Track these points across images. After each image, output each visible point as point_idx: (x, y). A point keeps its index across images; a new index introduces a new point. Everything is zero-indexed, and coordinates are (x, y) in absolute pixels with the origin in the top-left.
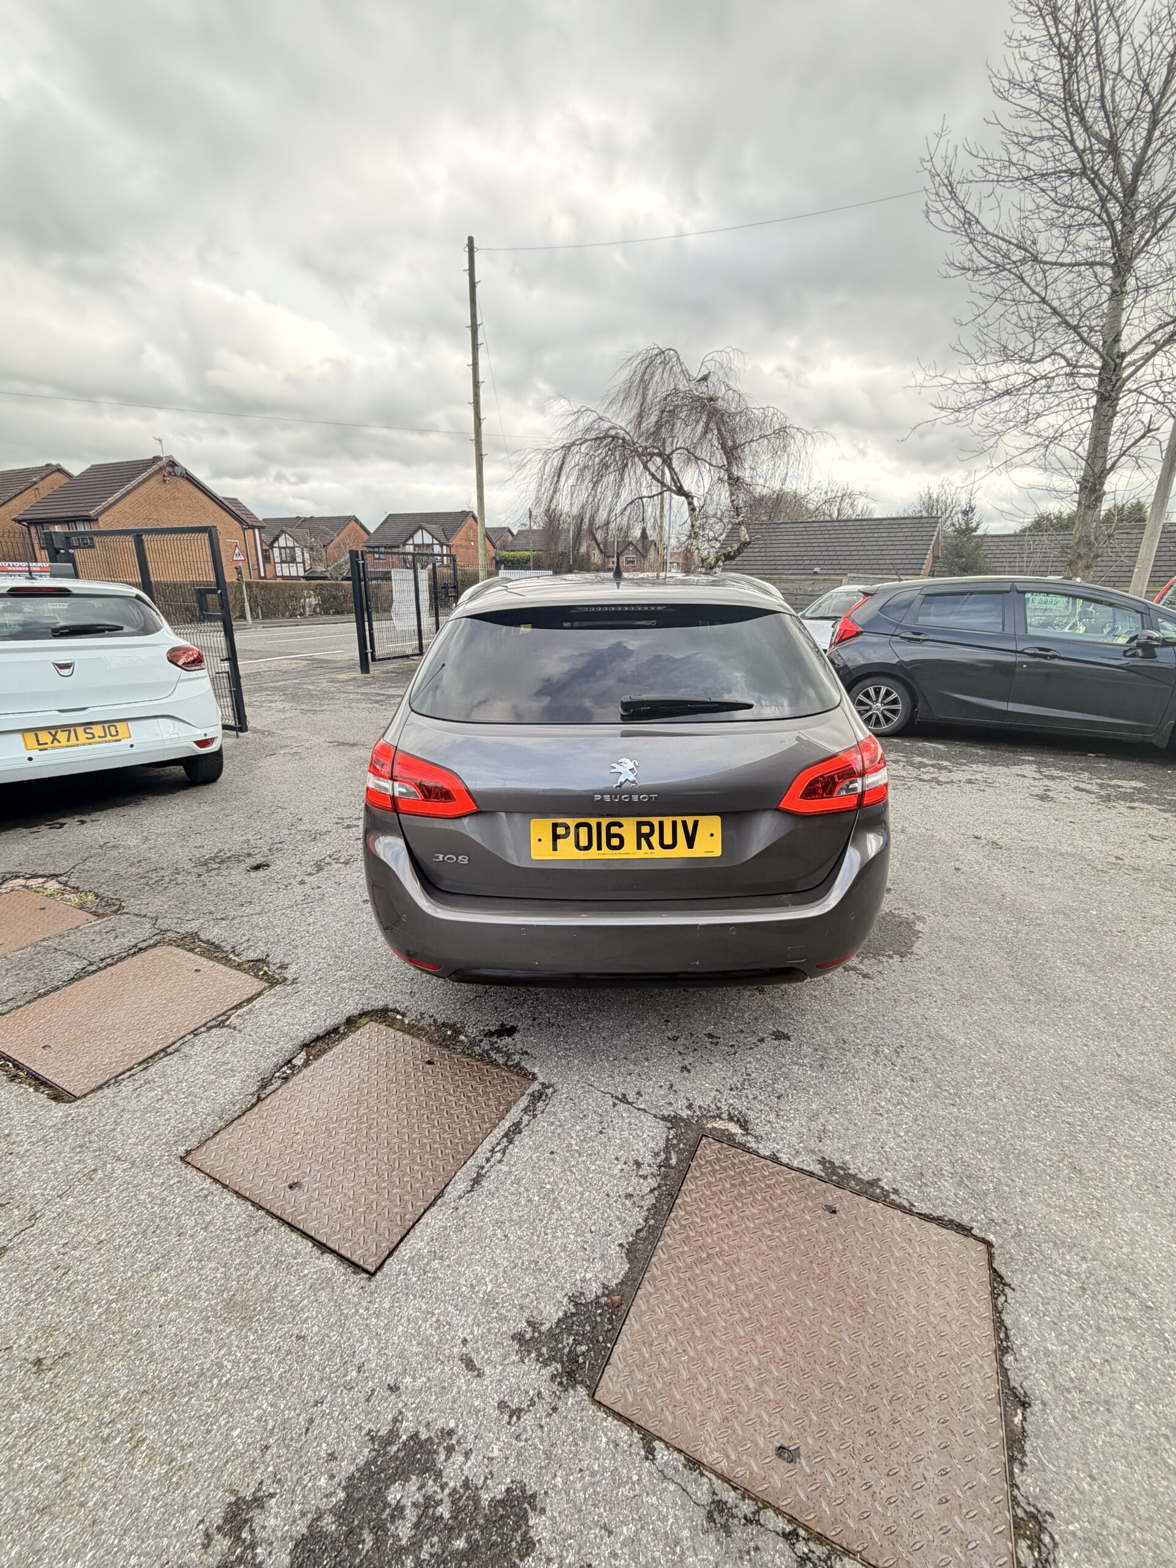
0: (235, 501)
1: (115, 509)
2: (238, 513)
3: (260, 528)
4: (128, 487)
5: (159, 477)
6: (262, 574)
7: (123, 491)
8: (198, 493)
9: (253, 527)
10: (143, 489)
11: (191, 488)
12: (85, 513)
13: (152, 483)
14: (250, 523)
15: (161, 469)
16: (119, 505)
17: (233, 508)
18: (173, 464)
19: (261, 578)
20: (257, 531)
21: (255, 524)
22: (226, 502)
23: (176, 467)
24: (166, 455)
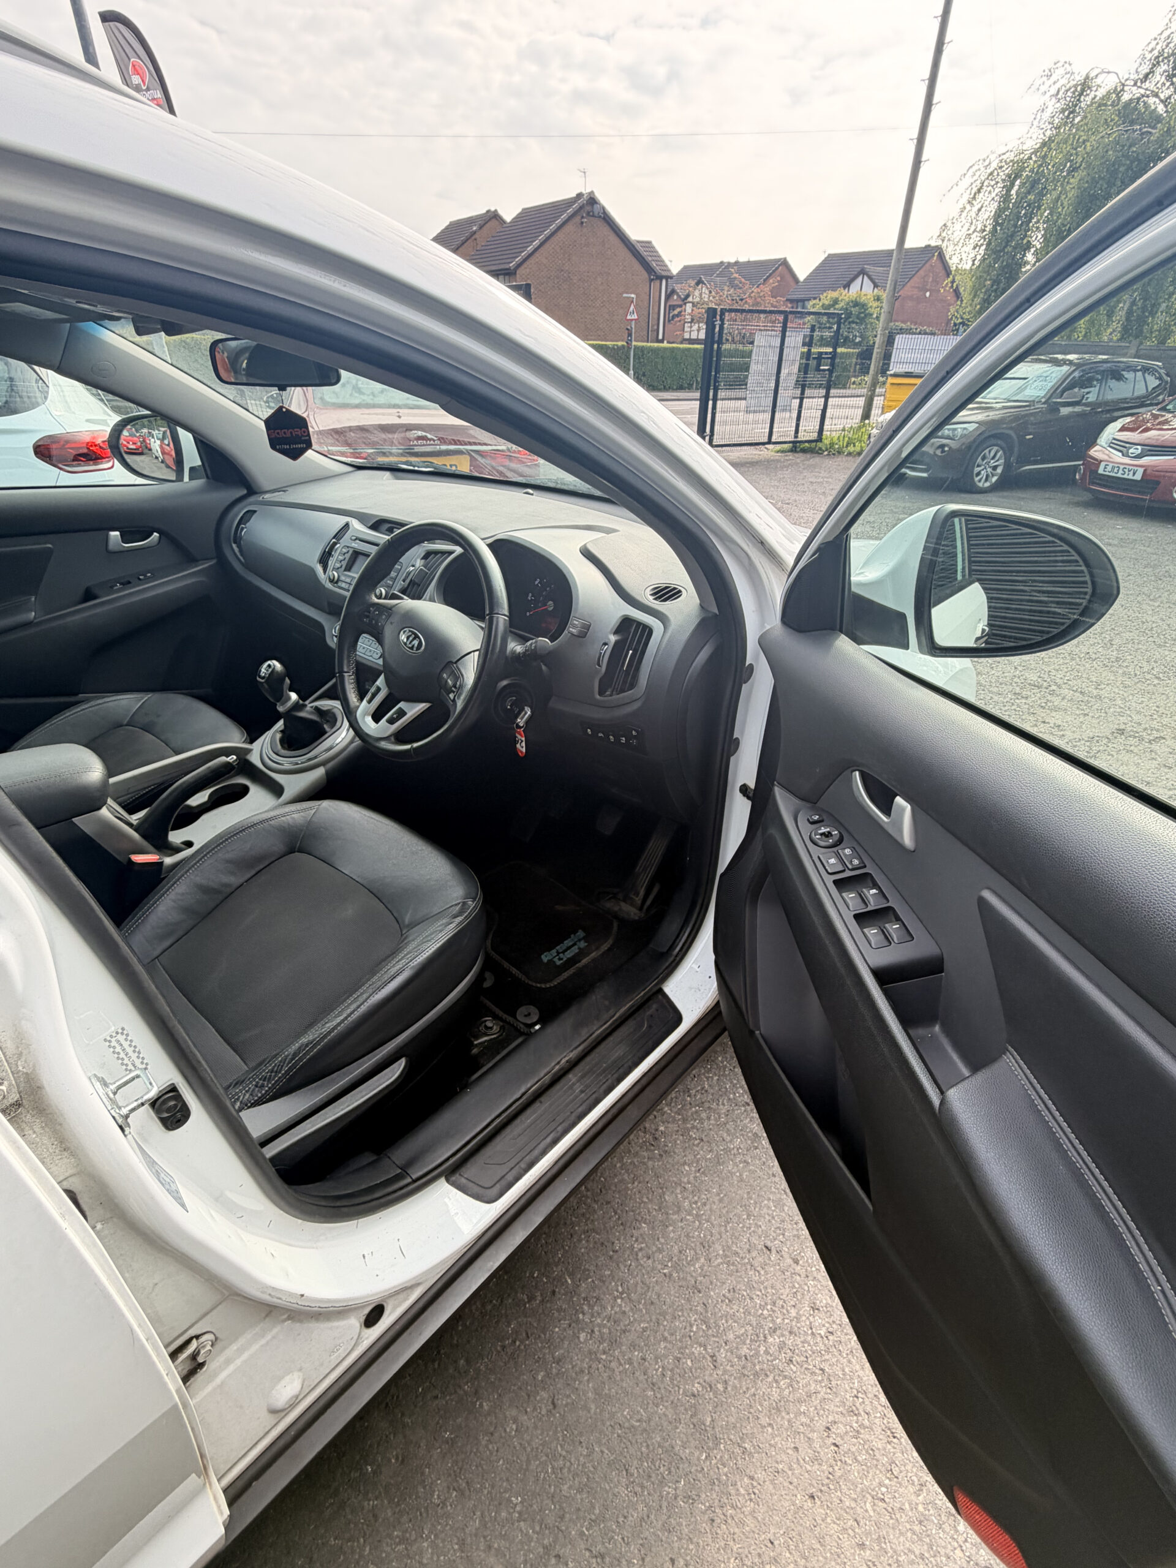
0: (648, 244)
1: (532, 261)
2: (648, 260)
3: (668, 278)
4: (548, 232)
5: (577, 219)
6: (660, 337)
7: (542, 238)
8: (613, 238)
9: (661, 278)
10: (560, 235)
11: (606, 230)
12: (507, 266)
13: (570, 228)
14: (658, 273)
15: (581, 208)
16: (537, 254)
17: (645, 254)
18: (592, 201)
19: (658, 341)
20: (664, 284)
21: (664, 273)
22: (639, 247)
23: (595, 206)
24: (588, 191)
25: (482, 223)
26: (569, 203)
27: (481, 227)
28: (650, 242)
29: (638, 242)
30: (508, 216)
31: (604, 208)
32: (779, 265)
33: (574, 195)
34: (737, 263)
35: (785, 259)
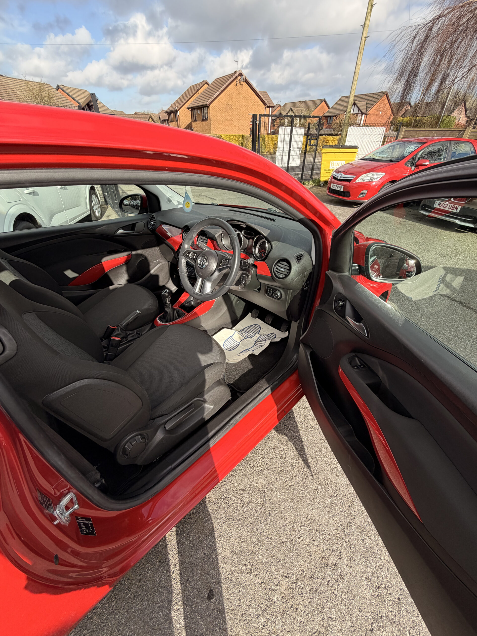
3: (272, 107)
4: (222, 89)
5: (235, 82)
6: (269, 132)
7: (220, 91)
8: (249, 90)
9: (269, 107)
10: (227, 89)
11: (247, 86)
12: (205, 103)
13: (232, 85)
14: (268, 105)
15: (236, 77)
16: (218, 98)
18: (241, 75)
20: (271, 109)
21: (271, 105)
22: (260, 94)
23: (242, 77)
24: (239, 70)
25: (201, 85)
26: (232, 75)
28: (266, 92)
29: (260, 92)
31: (246, 77)
32: (322, 102)
33: (233, 72)
35: (325, 99)
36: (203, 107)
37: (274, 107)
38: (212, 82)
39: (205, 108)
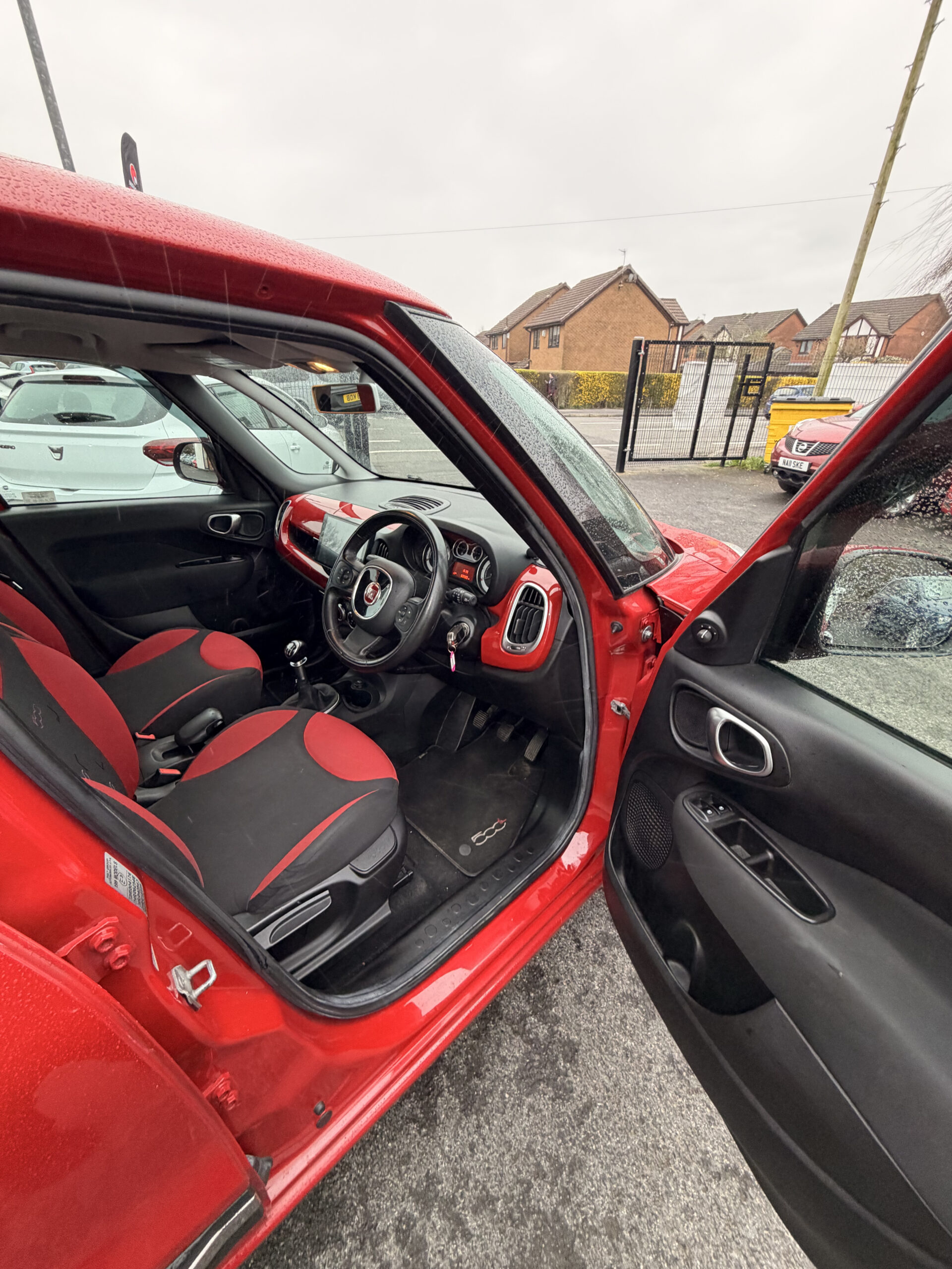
0: (672, 301)
1: (578, 315)
2: (670, 312)
3: (684, 325)
4: (592, 295)
5: (616, 285)
6: (674, 368)
7: (587, 299)
8: (643, 297)
9: (678, 325)
10: (602, 297)
11: (637, 291)
12: (558, 320)
13: (610, 291)
14: (677, 321)
15: (619, 277)
16: (582, 311)
17: (668, 308)
18: (629, 271)
20: (681, 329)
21: (681, 322)
22: (662, 303)
23: (631, 276)
24: (626, 264)
25: (554, 291)
26: (610, 274)
27: (553, 295)
28: (675, 300)
29: (662, 299)
30: (571, 285)
31: (638, 276)
32: (791, 315)
33: (616, 268)
34: (756, 314)
35: (797, 310)
36: (553, 326)
37: (687, 325)
38: (575, 285)
39: (555, 328)
